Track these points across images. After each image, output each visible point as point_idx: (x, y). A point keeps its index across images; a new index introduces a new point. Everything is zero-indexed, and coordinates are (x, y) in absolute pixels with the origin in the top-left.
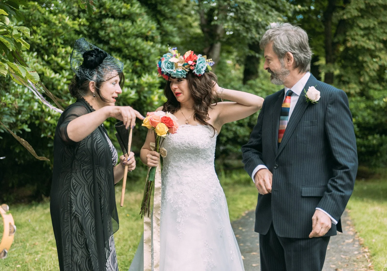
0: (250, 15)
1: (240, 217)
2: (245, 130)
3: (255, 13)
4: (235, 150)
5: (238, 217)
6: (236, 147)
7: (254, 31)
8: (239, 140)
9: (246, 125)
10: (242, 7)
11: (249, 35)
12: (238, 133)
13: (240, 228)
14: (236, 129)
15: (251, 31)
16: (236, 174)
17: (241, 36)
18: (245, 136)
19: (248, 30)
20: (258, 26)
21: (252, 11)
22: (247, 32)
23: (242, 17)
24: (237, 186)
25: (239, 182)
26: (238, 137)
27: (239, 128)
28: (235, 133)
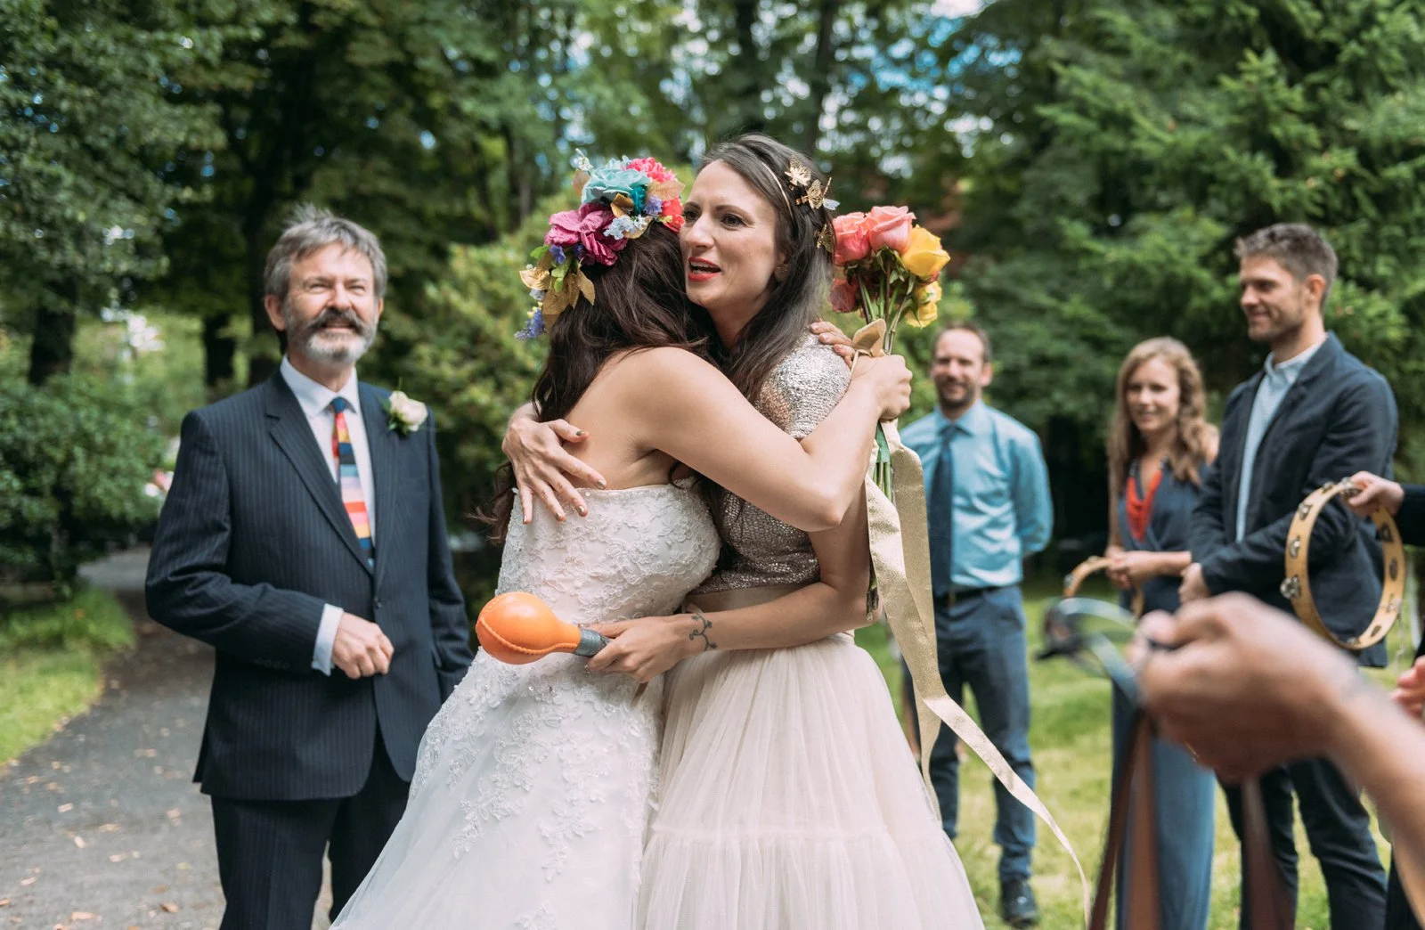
0: (60, 205)
1: (50, 736)
2: (45, 505)
3: (71, 202)
4: (18, 558)
5: (43, 737)
6: (20, 551)
7: (70, 247)
8: (30, 532)
9: (47, 492)
10: (35, 184)
11: (57, 258)
12: (25, 512)
13: (56, 765)
14: (20, 505)
15: (62, 248)
16: (22, 622)
17: (35, 259)
18: (43, 522)
19: (52, 244)
20: (80, 235)
21: (62, 196)
22: (52, 251)
23: (33, 210)
24: (25, 653)
25: (32, 643)
26: (25, 523)
27: (26, 500)
28: (17, 513)
